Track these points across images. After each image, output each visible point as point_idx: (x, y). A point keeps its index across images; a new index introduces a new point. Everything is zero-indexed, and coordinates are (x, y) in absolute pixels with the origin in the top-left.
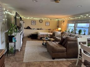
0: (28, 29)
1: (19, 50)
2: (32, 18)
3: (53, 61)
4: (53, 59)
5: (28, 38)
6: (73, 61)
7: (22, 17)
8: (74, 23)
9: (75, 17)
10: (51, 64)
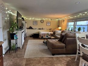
0: (30, 29)
1: (21, 48)
2: (34, 18)
3: (53, 57)
4: (53, 55)
5: (30, 37)
6: (73, 57)
7: (24, 18)
8: (73, 22)
9: (74, 16)
10: (50, 59)
